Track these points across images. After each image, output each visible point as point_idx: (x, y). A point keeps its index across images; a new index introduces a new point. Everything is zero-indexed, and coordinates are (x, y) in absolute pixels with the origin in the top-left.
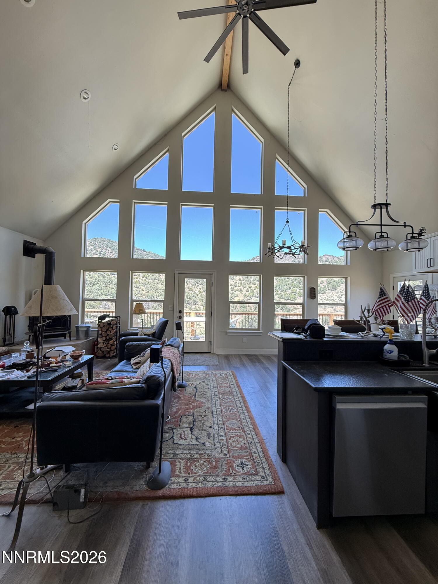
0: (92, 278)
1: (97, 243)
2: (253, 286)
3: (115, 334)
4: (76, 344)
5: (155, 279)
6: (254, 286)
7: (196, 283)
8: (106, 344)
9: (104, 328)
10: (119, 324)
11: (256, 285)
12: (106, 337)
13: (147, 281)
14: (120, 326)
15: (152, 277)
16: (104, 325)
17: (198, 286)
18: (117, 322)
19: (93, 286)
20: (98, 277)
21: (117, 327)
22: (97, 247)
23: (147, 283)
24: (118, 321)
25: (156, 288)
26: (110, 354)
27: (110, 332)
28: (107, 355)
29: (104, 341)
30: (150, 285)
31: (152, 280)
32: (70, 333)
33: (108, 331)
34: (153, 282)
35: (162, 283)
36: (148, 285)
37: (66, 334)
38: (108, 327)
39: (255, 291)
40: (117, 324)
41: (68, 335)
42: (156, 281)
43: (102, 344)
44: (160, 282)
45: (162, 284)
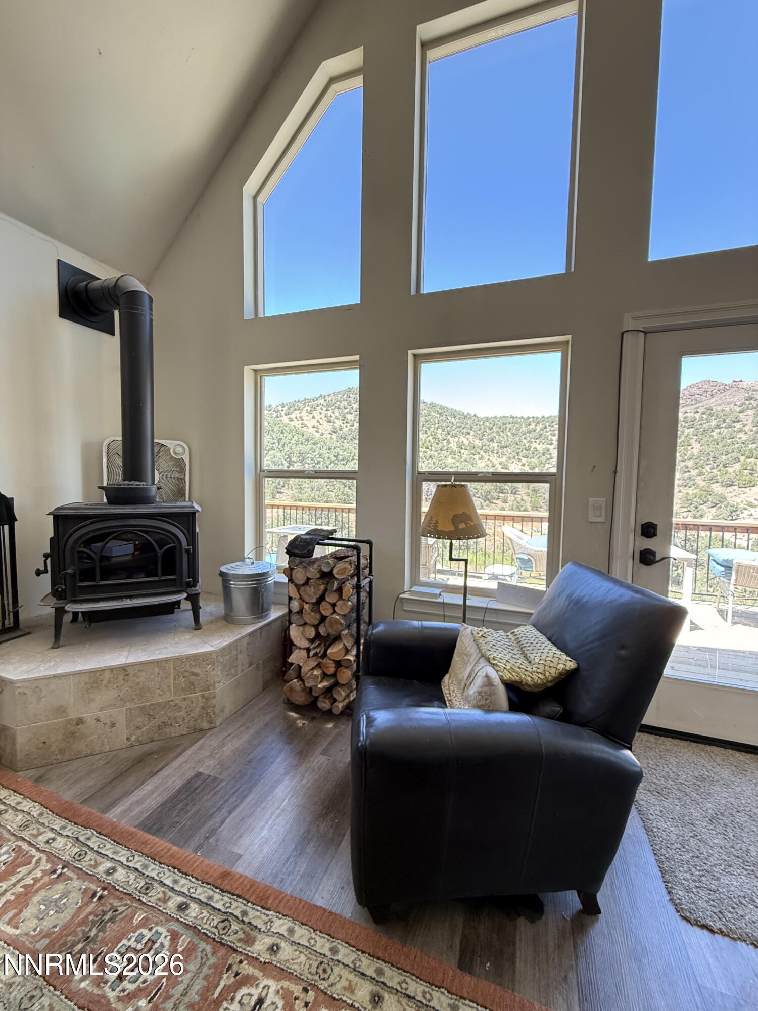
0: (345, 450)
1: (351, 395)
3: (354, 615)
4: (199, 655)
5: (441, 450)
7: (516, 455)
8: (316, 654)
9: (307, 588)
10: (367, 571)
12: (316, 627)
13: (429, 452)
14: (371, 583)
15: (437, 446)
16: (308, 579)
17: (519, 460)
18: (358, 567)
19: (346, 463)
20: (353, 449)
21: (358, 587)
22: (353, 402)
23: (428, 457)
24: (363, 562)
25: (443, 464)
26: (335, 700)
27: (330, 607)
28: (324, 704)
29: (312, 641)
30: (434, 460)
31: (436, 451)
32: (194, 599)
33: (324, 603)
34: (439, 454)
35: (454, 457)
36: (430, 461)
37: (178, 603)
38: (322, 587)
40: (358, 575)
41: (186, 605)
42: (443, 452)
43: (304, 653)
44: (450, 454)
45: (452, 458)
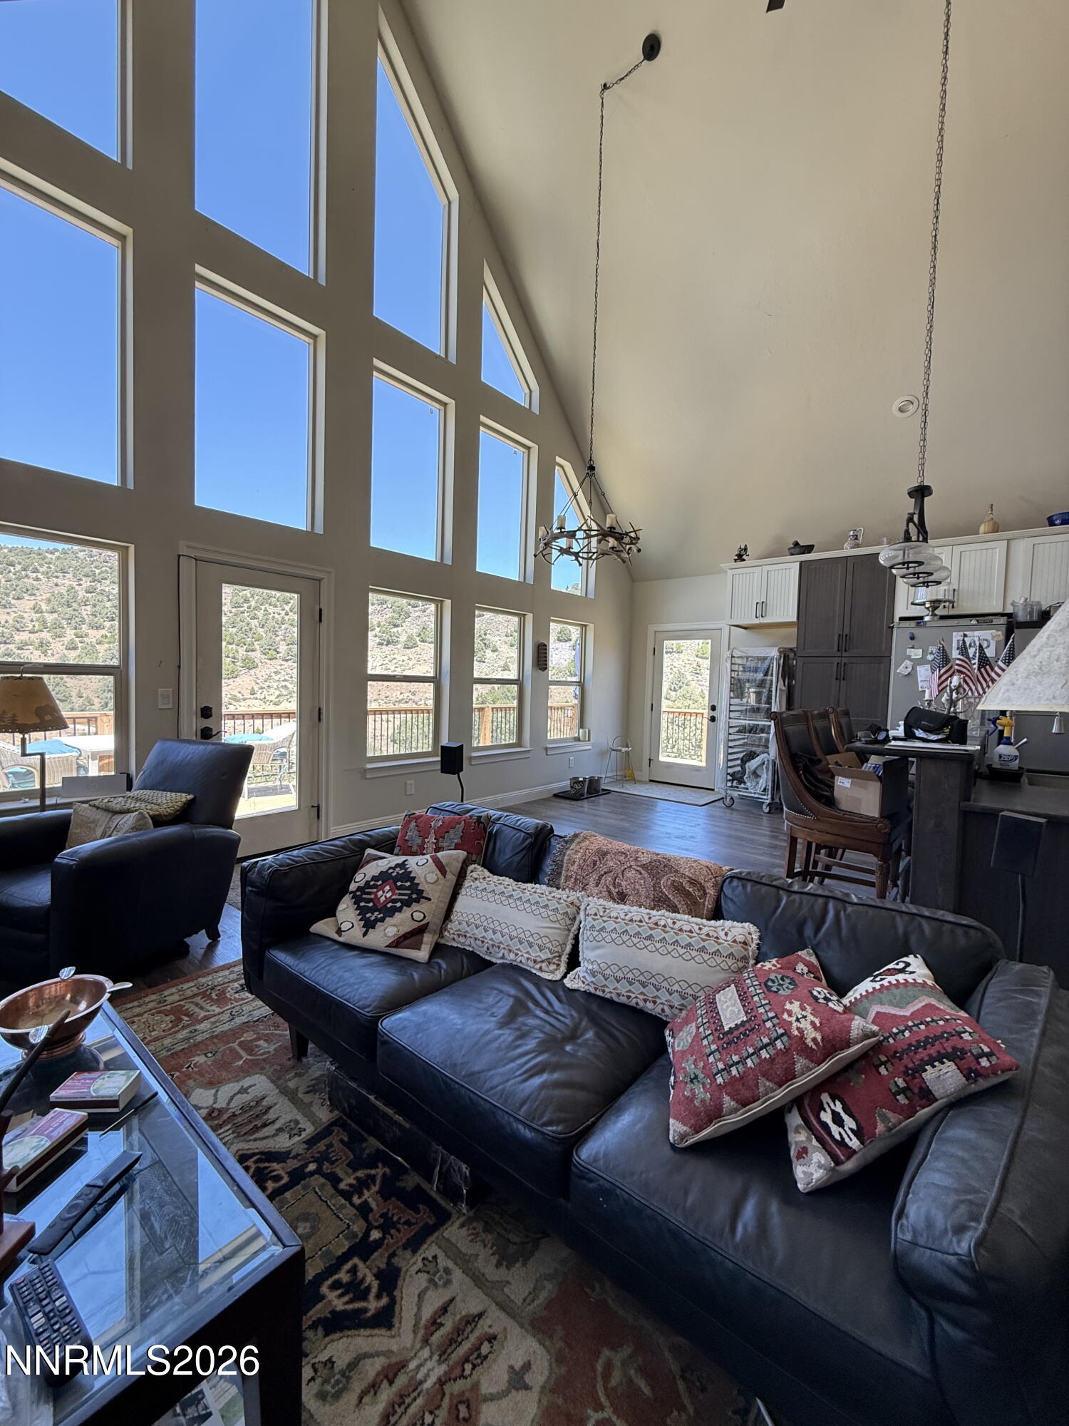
2: (91, 632)
6: (94, 635)
11: (103, 632)
39: (101, 648)
